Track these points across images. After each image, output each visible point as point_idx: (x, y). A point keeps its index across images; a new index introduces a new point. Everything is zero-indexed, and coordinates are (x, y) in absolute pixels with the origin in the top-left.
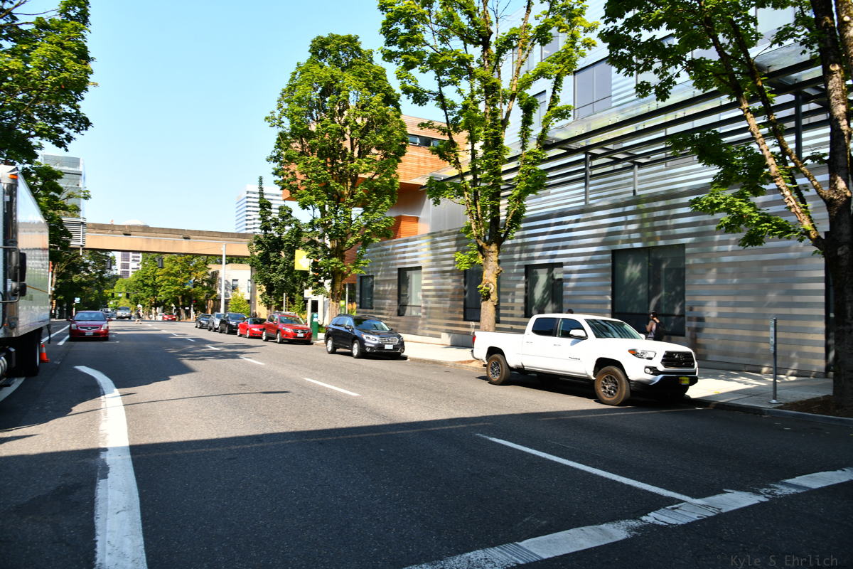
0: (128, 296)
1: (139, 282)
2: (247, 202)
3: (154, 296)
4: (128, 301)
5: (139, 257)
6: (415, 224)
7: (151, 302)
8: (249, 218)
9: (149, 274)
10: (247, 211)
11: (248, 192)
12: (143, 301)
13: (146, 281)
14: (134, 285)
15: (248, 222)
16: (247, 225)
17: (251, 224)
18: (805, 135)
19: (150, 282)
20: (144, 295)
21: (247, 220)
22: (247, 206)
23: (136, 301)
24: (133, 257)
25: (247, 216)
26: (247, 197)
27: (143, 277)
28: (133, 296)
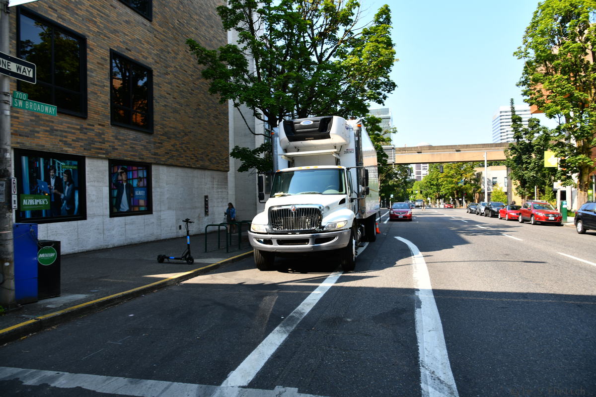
0: (421, 192)
1: (428, 183)
2: (501, 119)
3: (437, 191)
4: (421, 196)
5: (427, 166)
7: (436, 196)
8: (502, 131)
9: (434, 177)
10: (501, 126)
11: (501, 112)
12: (431, 195)
13: (432, 182)
14: (425, 185)
15: (503, 134)
17: (505, 136)
19: (435, 183)
20: (431, 191)
21: (501, 133)
22: (501, 123)
23: (427, 196)
24: (423, 167)
25: (501, 129)
26: (501, 116)
27: (430, 179)
28: (424, 192)
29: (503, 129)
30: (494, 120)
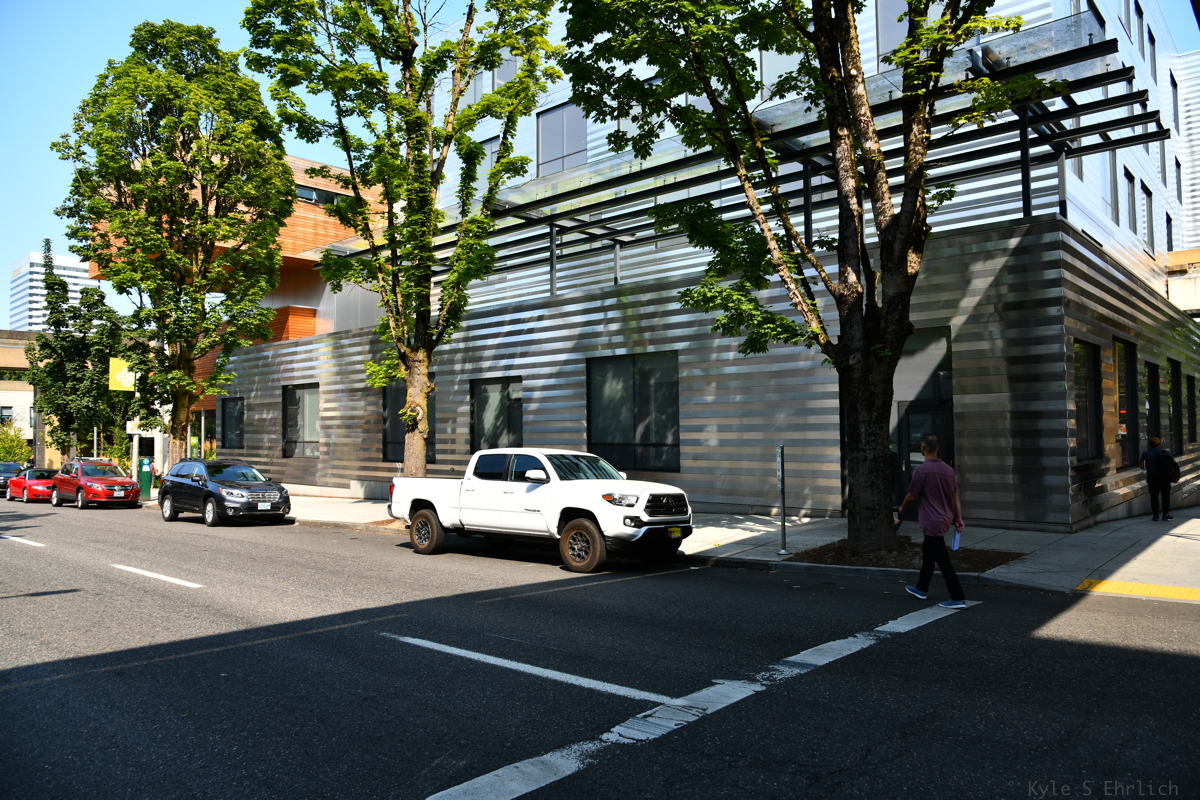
2: (31, 280)
6: (311, 320)
8: (34, 306)
10: (31, 295)
11: (32, 265)
15: (34, 313)
16: (31, 317)
17: (39, 317)
18: (815, 216)
21: (31, 310)
22: (31, 287)
25: (31, 302)
26: (31, 273)
29: (37, 302)
30: (16, 280)
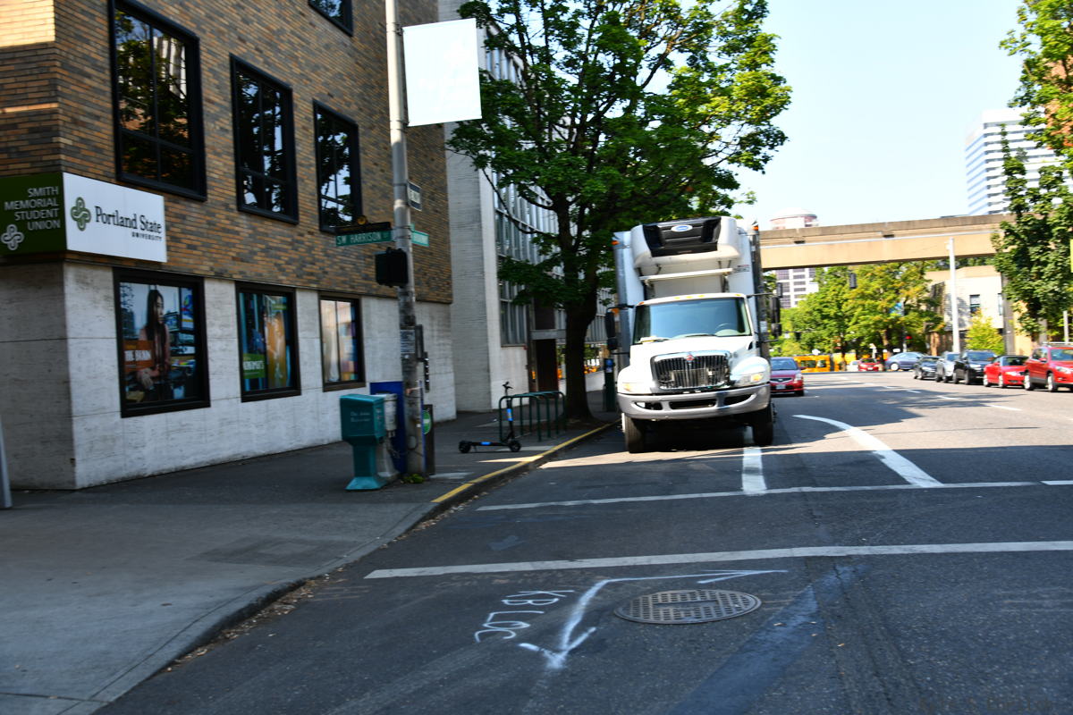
0: (798, 336)
1: (815, 313)
2: (986, 144)
3: (838, 333)
4: (797, 345)
5: (803, 277)
7: (835, 345)
9: (829, 298)
10: (988, 161)
11: (986, 126)
12: (822, 344)
13: (826, 310)
14: (807, 318)
19: (832, 312)
20: (824, 333)
21: (989, 178)
22: (987, 152)
23: (811, 346)
24: (795, 277)
25: (988, 170)
26: (986, 135)
27: (821, 304)
28: (806, 336)
29: (994, 169)
30: (970, 147)
